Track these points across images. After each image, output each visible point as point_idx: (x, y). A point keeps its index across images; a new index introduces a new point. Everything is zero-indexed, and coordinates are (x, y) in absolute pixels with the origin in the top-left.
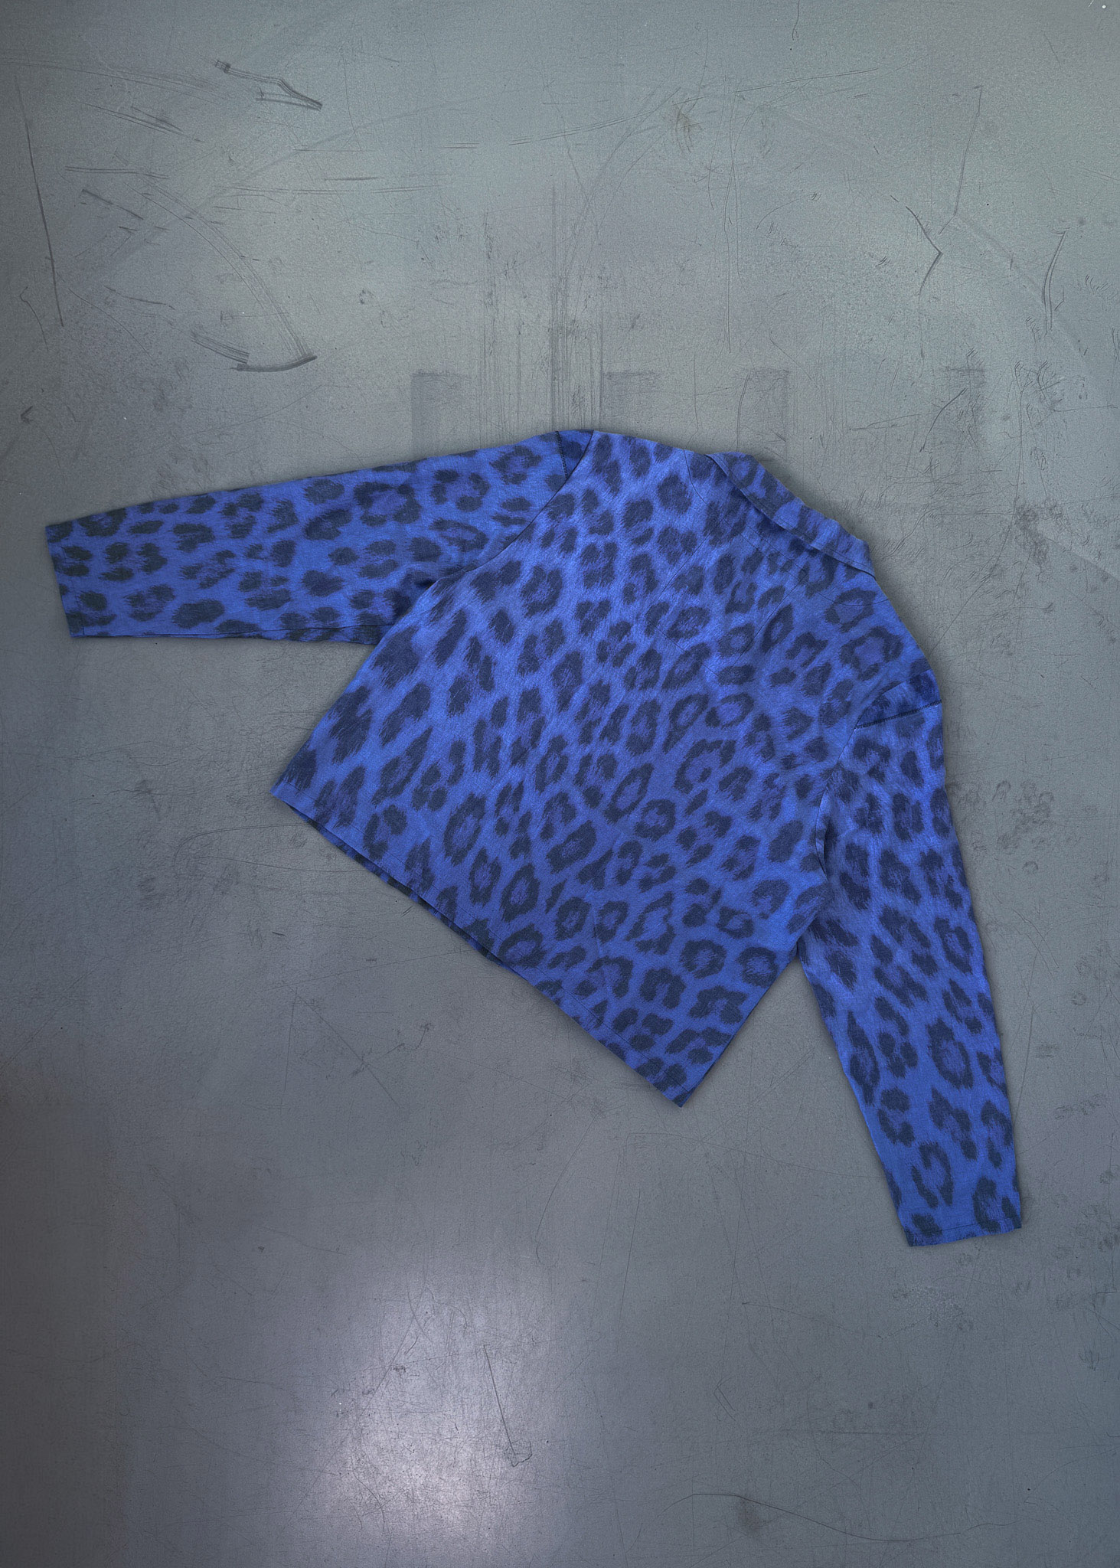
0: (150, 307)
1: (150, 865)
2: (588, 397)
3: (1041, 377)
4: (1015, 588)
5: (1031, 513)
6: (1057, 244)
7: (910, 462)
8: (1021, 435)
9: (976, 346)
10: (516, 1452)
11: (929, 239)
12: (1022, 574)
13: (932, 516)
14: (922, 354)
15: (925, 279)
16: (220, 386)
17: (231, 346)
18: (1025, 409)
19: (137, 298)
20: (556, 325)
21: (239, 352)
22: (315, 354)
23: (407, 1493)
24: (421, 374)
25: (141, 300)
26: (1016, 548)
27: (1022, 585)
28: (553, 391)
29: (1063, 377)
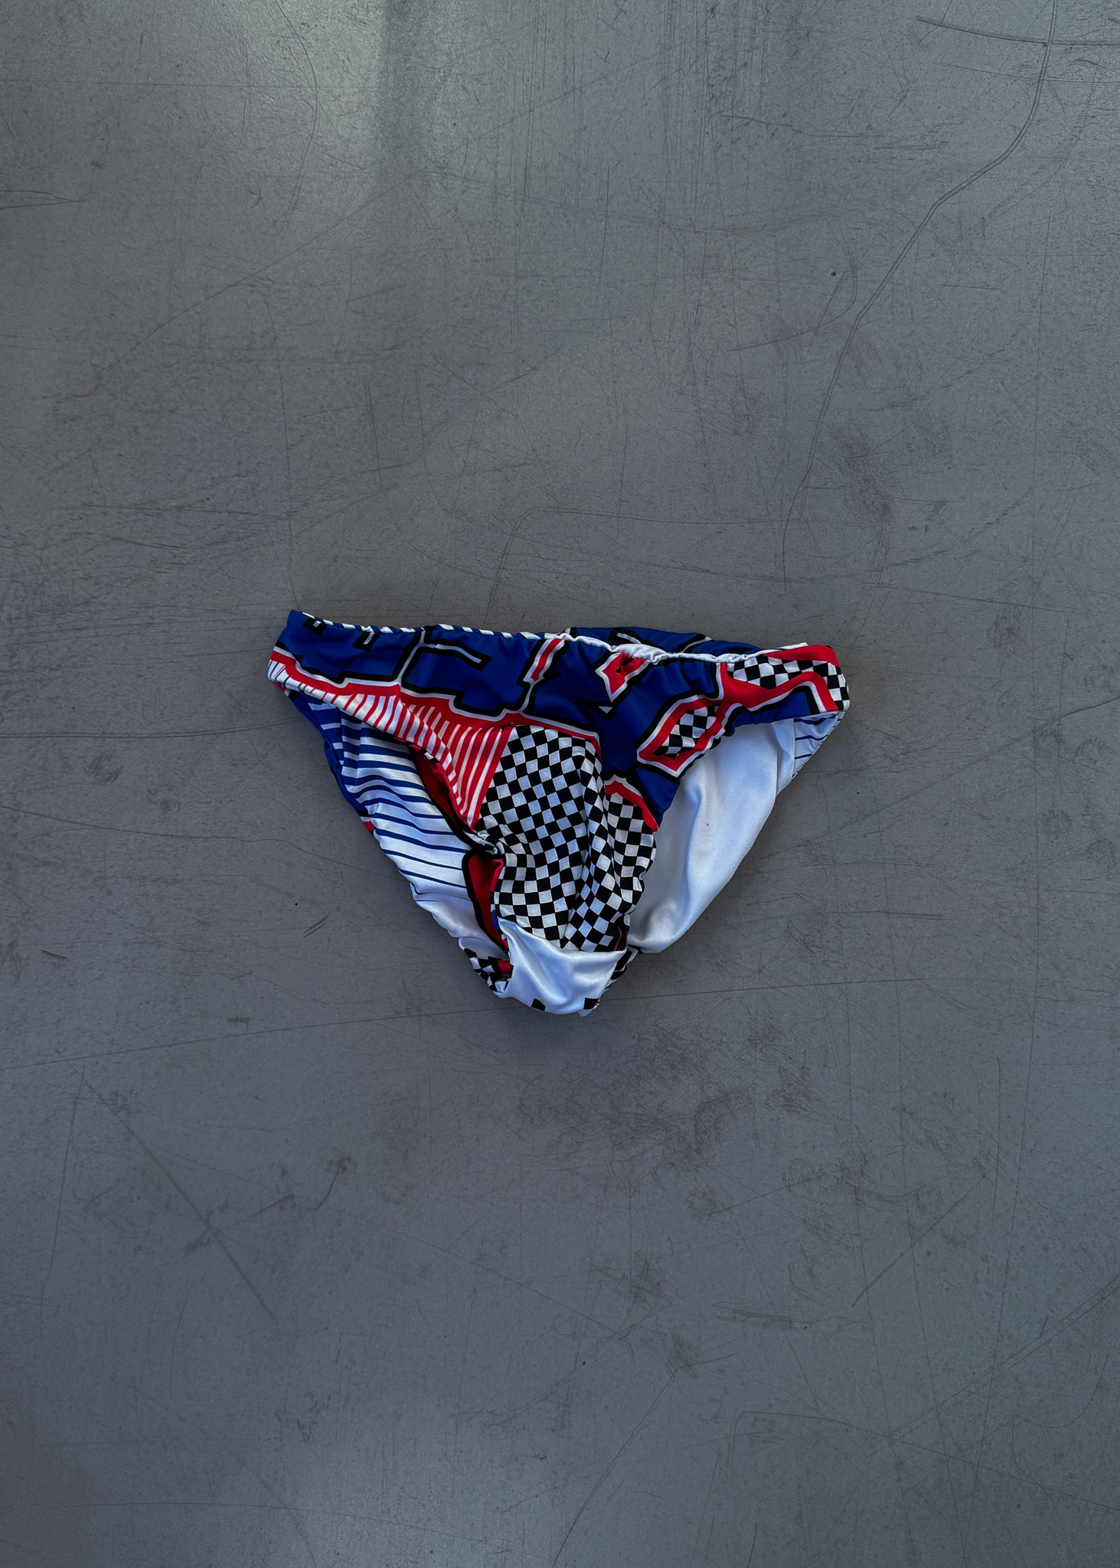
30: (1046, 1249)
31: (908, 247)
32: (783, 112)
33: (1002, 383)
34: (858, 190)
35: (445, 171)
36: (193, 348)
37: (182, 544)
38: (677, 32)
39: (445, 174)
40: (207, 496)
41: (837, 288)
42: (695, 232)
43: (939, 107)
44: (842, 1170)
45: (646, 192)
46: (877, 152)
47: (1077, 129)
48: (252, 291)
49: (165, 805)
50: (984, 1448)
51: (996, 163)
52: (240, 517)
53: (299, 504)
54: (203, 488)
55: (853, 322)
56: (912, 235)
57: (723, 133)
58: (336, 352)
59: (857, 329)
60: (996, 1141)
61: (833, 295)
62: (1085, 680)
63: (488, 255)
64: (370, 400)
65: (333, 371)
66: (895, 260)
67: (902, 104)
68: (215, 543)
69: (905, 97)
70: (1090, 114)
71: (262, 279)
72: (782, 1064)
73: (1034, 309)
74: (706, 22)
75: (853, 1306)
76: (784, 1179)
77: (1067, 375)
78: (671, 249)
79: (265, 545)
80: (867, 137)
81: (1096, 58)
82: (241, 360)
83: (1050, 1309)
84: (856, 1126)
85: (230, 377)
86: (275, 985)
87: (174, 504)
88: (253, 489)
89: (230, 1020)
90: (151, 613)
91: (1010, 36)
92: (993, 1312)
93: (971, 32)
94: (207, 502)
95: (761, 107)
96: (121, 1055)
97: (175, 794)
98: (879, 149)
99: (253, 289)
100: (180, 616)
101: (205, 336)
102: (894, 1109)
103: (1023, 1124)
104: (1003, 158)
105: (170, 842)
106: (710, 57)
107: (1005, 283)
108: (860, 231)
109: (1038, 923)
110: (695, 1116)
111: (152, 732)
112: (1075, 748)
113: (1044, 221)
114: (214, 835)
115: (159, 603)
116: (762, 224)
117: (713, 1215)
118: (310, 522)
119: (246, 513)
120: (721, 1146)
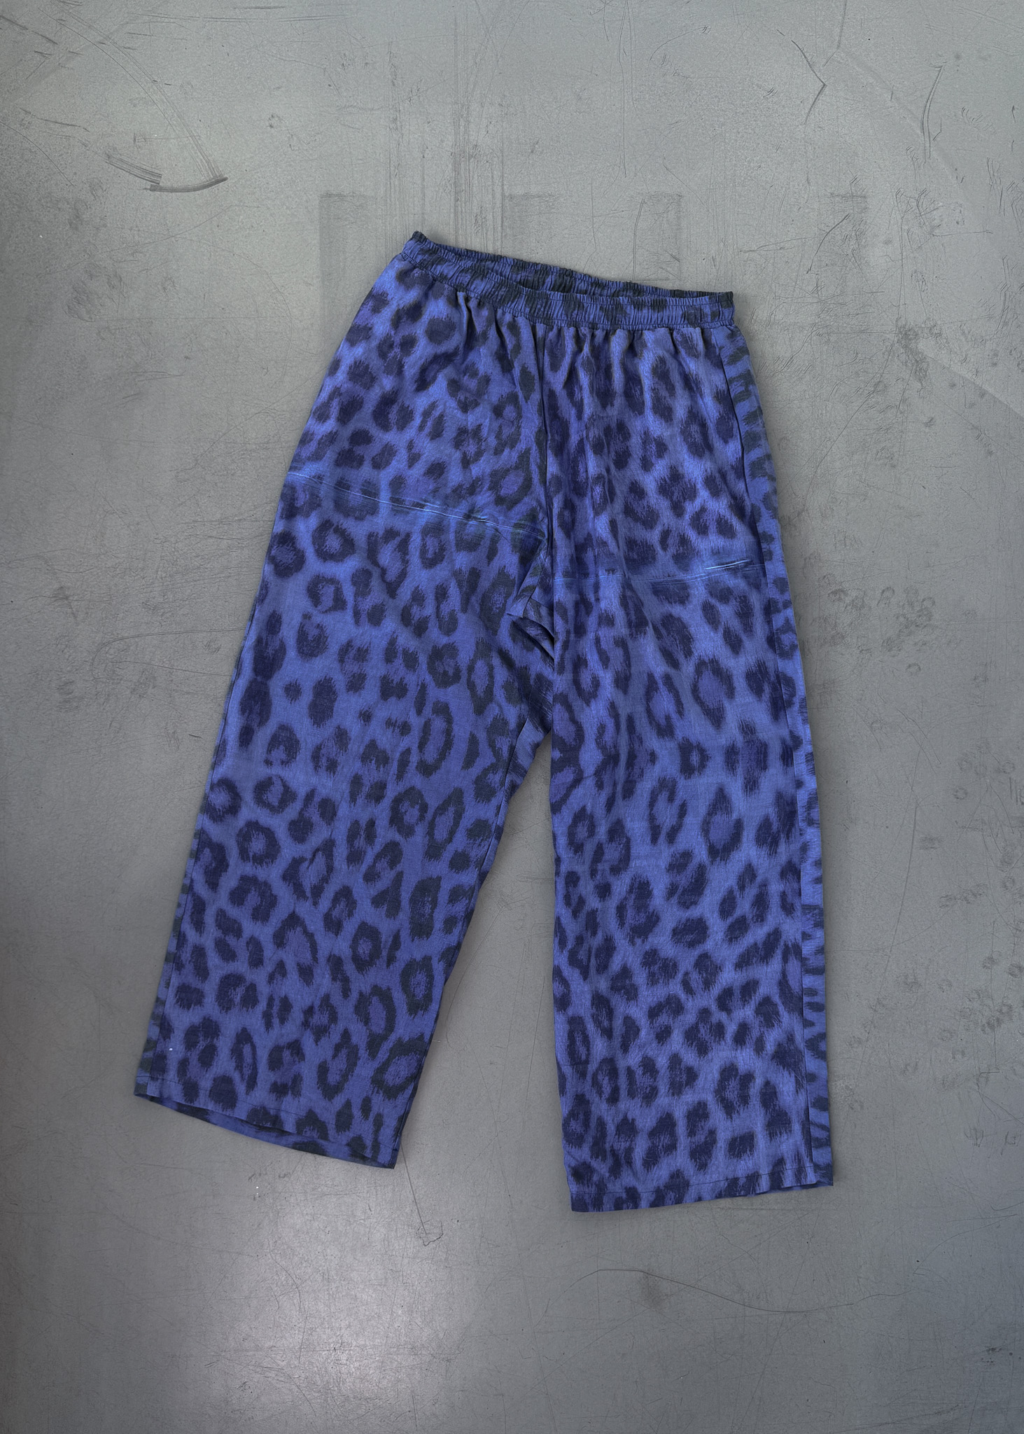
0: (65, 130)
1: (68, 668)
2: (490, 217)
3: (920, 204)
4: (898, 403)
5: (912, 333)
6: (935, 78)
7: (798, 283)
8: (902, 258)
9: (859, 174)
10: (427, 1232)
11: (813, 70)
12: (904, 391)
13: (819, 335)
14: (808, 180)
15: (811, 109)
16: (133, 205)
17: (144, 167)
18: (905, 234)
19: (53, 120)
20: (459, 149)
21: (152, 173)
22: (226, 176)
23: (323, 1273)
24: (329, 195)
25: (56, 122)
26: (898, 366)
27: (904, 401)
28: (456, 213)
29: (941, 204)
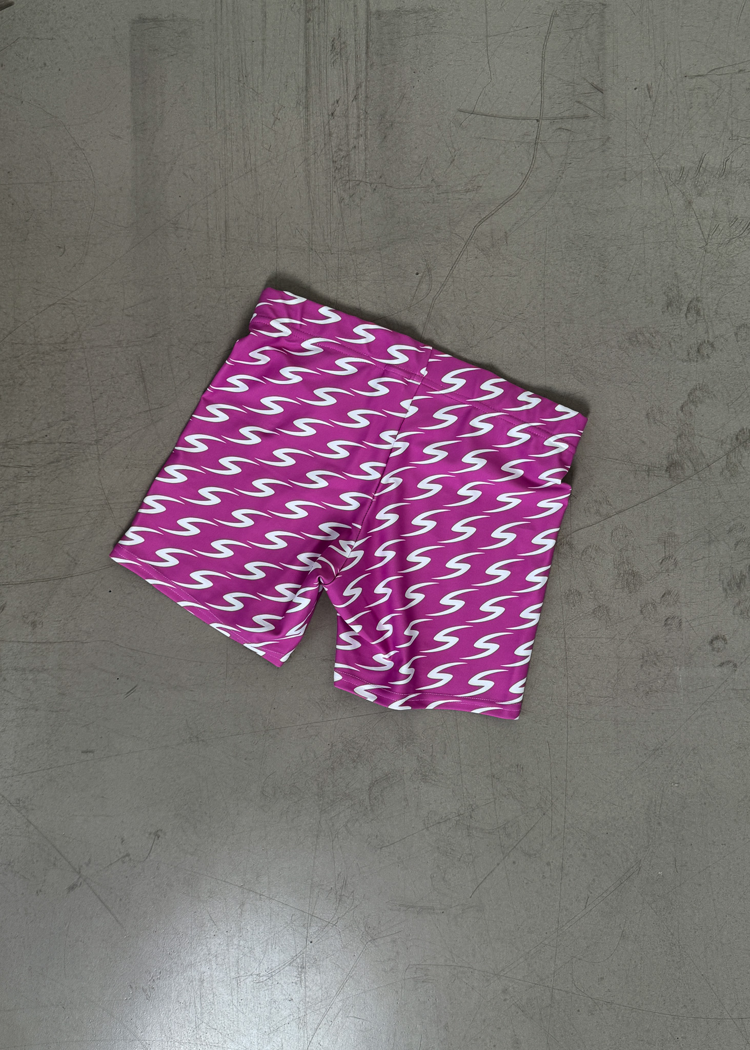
2: (351, 42)
24: (142, 20)
28: (306, 37)
30: (585, 855)
31: (461, 254)
32: (380, 175)
33: (523, 333)
34: (429, 221)
35: (177, 226)
36: (31, 345)
37: (33, 465)
38: (312, 129)
39: (177, 227)
40: (46, 434)
41: (420, 282)
42: (332, 254)
43: (475, 165)
44: (459, 816)
45: (300, 231)
46: (438, 196)
47: (561, 172)
48: (64, 307)
49: (34, 624)
50: (555, 977)
51: (512, 197)
52: (67, 445)
53: (102, 435)
54: (43, 430)
55: (431, 302)
56: (463, 246)
57: (344, 191)
58: (118, 341)
59: (433, 306)
60: (550, 792)
61: (418, 287)
62: (585, 510)
63: (207, 275)
64: (142, 369)
65: (117, 352)
66: (454, 263)
67: (452, 165)
68: (53, 462)
69: (454, 160)
70: (569, 162)
71: (70, 300)
72: (419, 754)
73: (540, 287)
74: (329, 122)
75: (471, 897)
76: (424, 824)
77: (563, 326)
78: (318, 265)
79: (83, 461)
80: (432, 187)
81: (569, 127)
82: (60, 350)
83: (590, 891)
84: (466, 788)
85: (55, 360)
86: (108, 729)
87: (25, 440)
88: (73, 427)
89: (82, 752)
90: (17, 508)
91: (516, 117)
92: (555, 895)
93: (492, 116)
94: (46, 437)
95: (366, 173)
96: (20, 776)
97: (39, 617)
98: (440, 194)
99: (64, 306)
100: (34, 508)
101: (37, 337)
102: (487, 776)
103: (566, 780)
104: (516, 194)
105: (38, 647)
106: (333, 143)
107: (521, 271)
108: (431, 246)
109: (566, 658)
110: (369, 790)
111: (23, 580)
112: (581, 551)
113: (543, 231)
114: (65, 640)
115: (21, 501)
116: (372, 246)
117: (383, 848)
118: (110, 445)
119: (70, 443)
120: (386, 807)
